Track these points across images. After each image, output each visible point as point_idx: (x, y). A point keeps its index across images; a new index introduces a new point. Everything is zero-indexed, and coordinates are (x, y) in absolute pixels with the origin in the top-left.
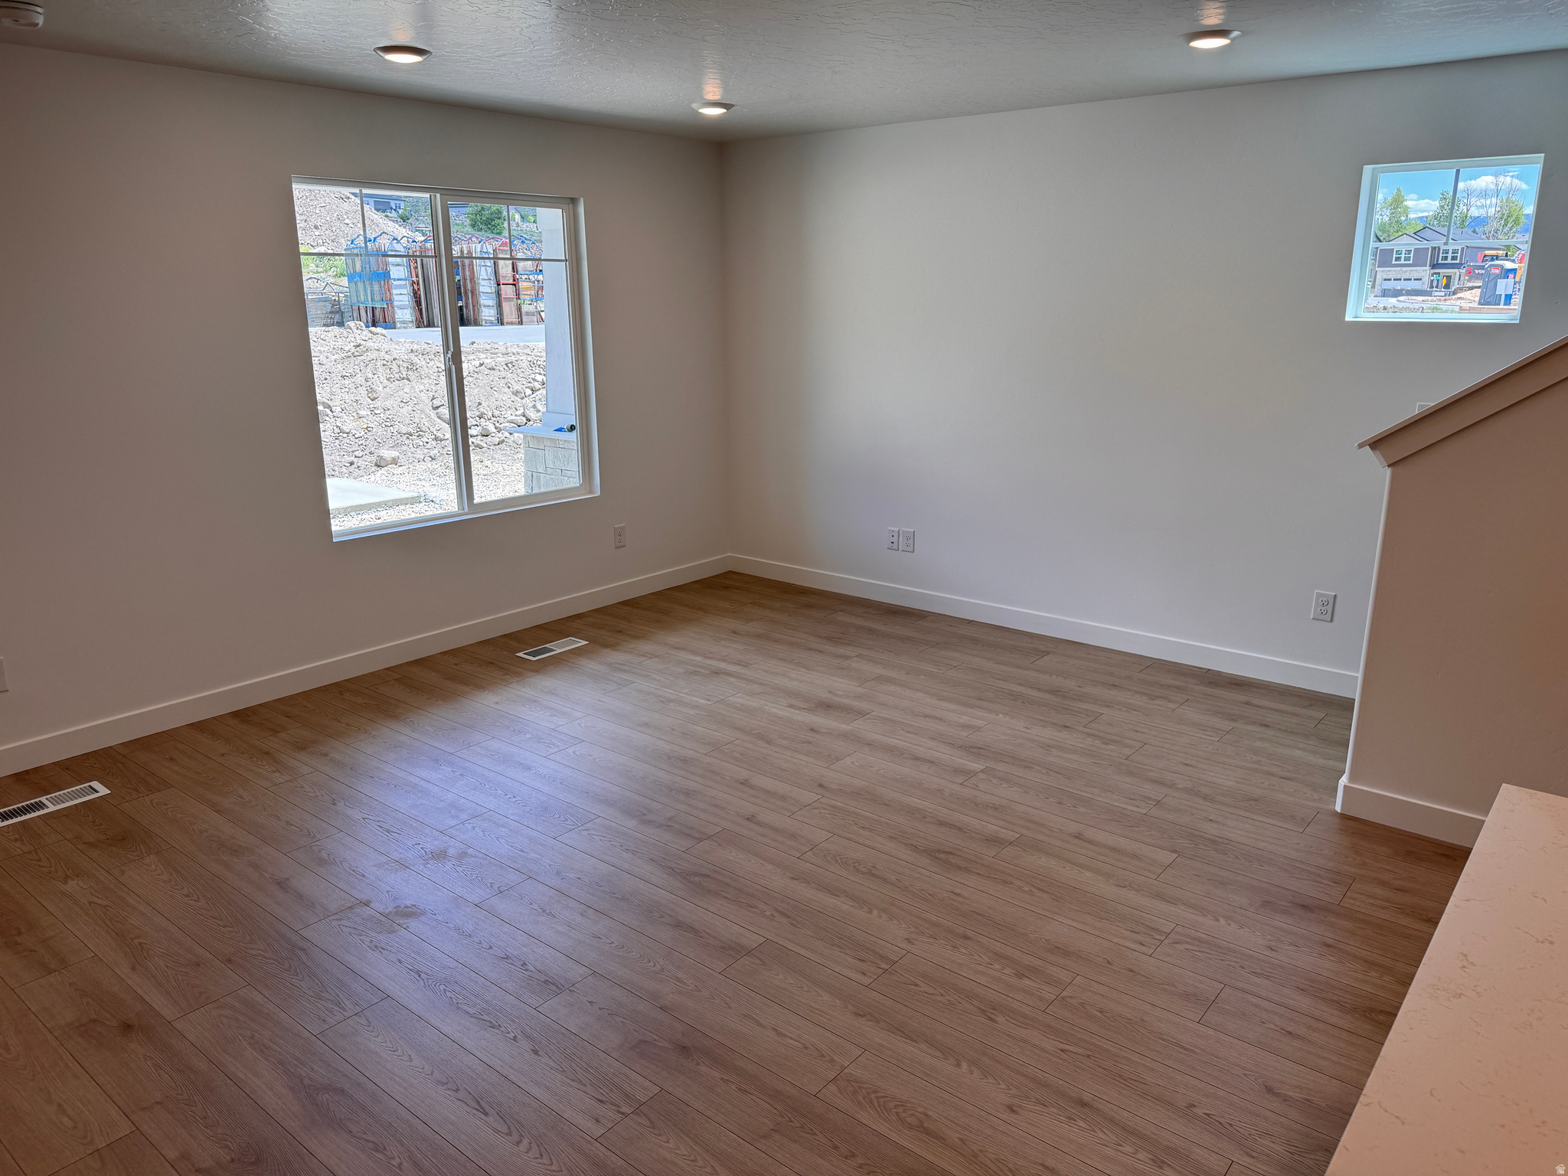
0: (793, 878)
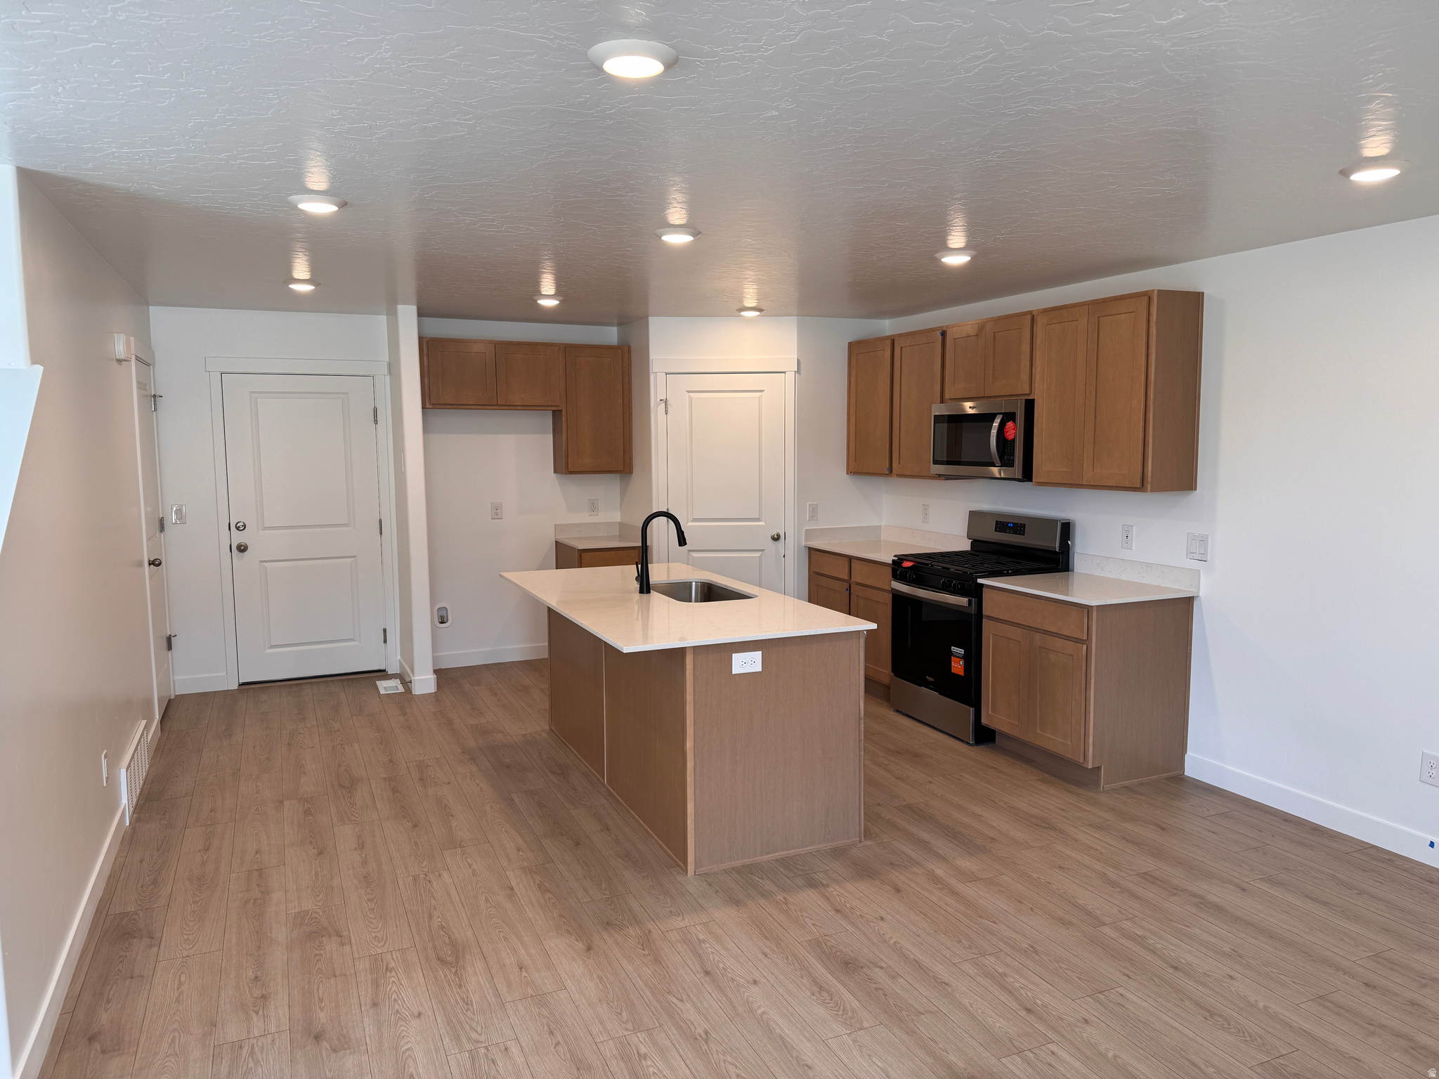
0: (809, 1068)
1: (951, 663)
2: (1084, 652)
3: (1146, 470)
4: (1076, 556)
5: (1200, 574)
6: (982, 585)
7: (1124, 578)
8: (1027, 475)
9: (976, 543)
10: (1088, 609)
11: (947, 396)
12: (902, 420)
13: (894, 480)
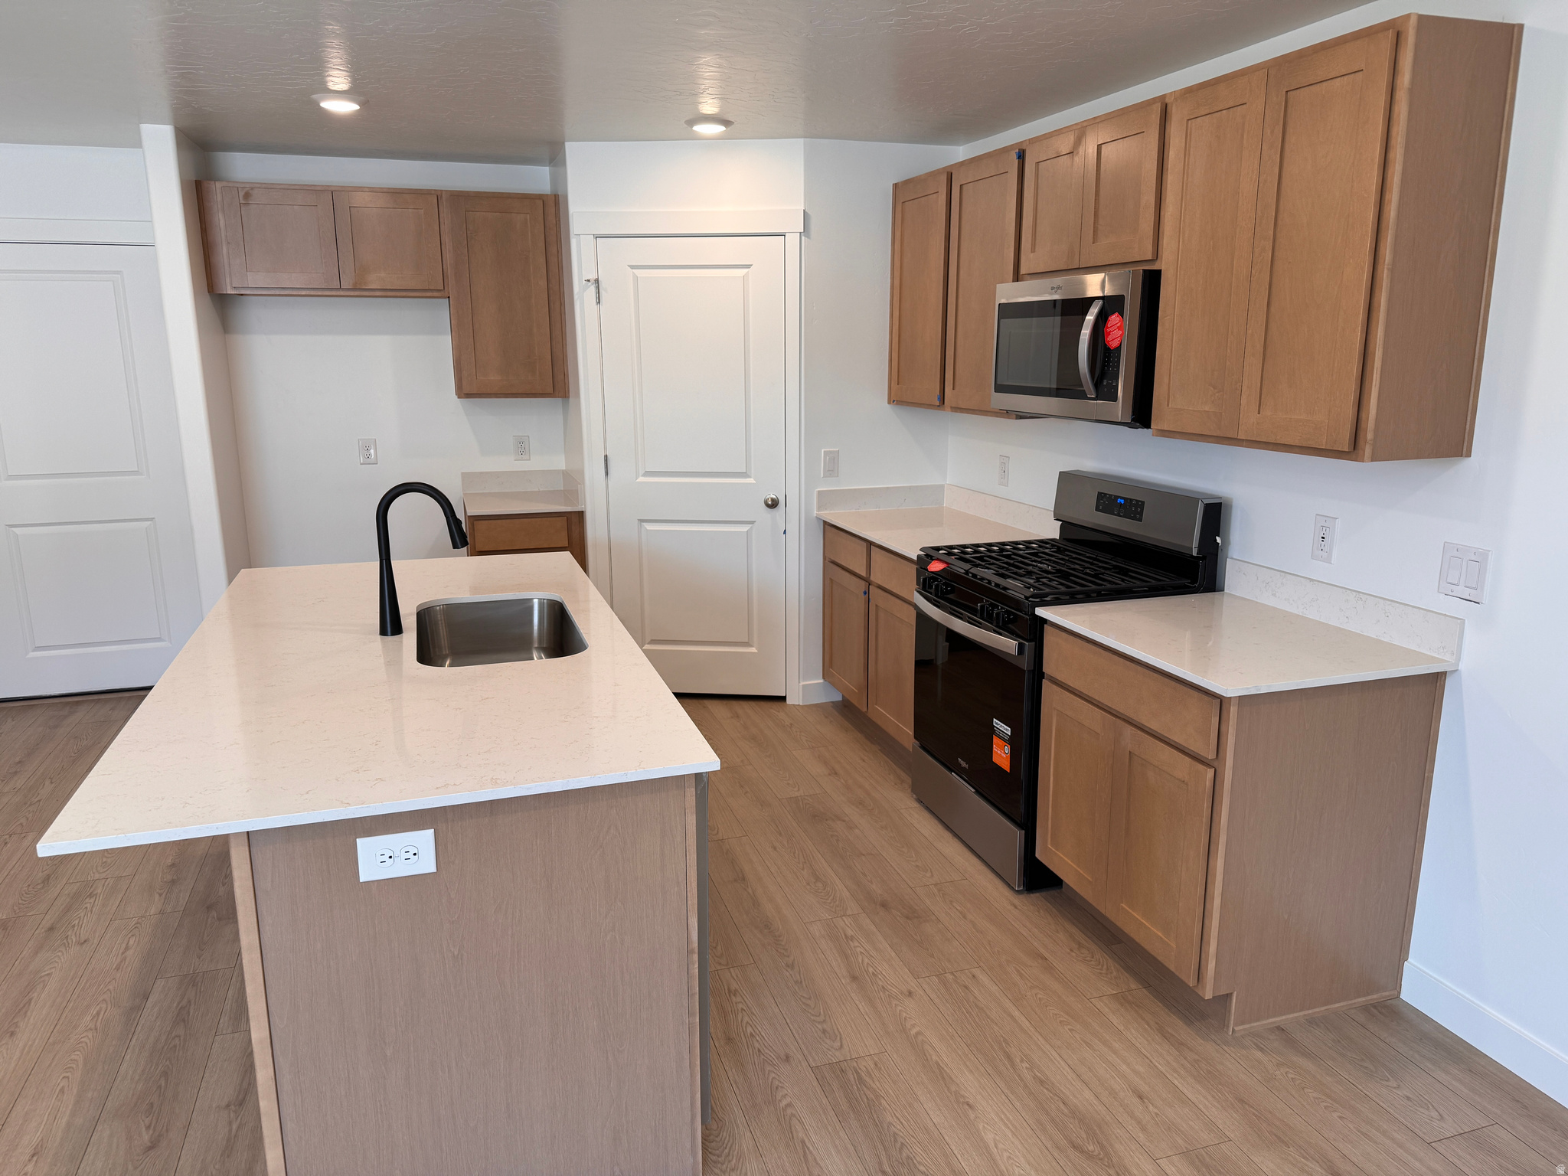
1: (992, 746)
2: (1209, 783)
3: (1363, 415)
4: (1229, 563)
5: (1464, 623)
6: (1044, 621)
7: (1312, 614)
8: (1141, 415)
9: (1066, 526)
10: (1221, 701)
11: (1023, 271)
12: (960, 313)
13: (946, 416)
